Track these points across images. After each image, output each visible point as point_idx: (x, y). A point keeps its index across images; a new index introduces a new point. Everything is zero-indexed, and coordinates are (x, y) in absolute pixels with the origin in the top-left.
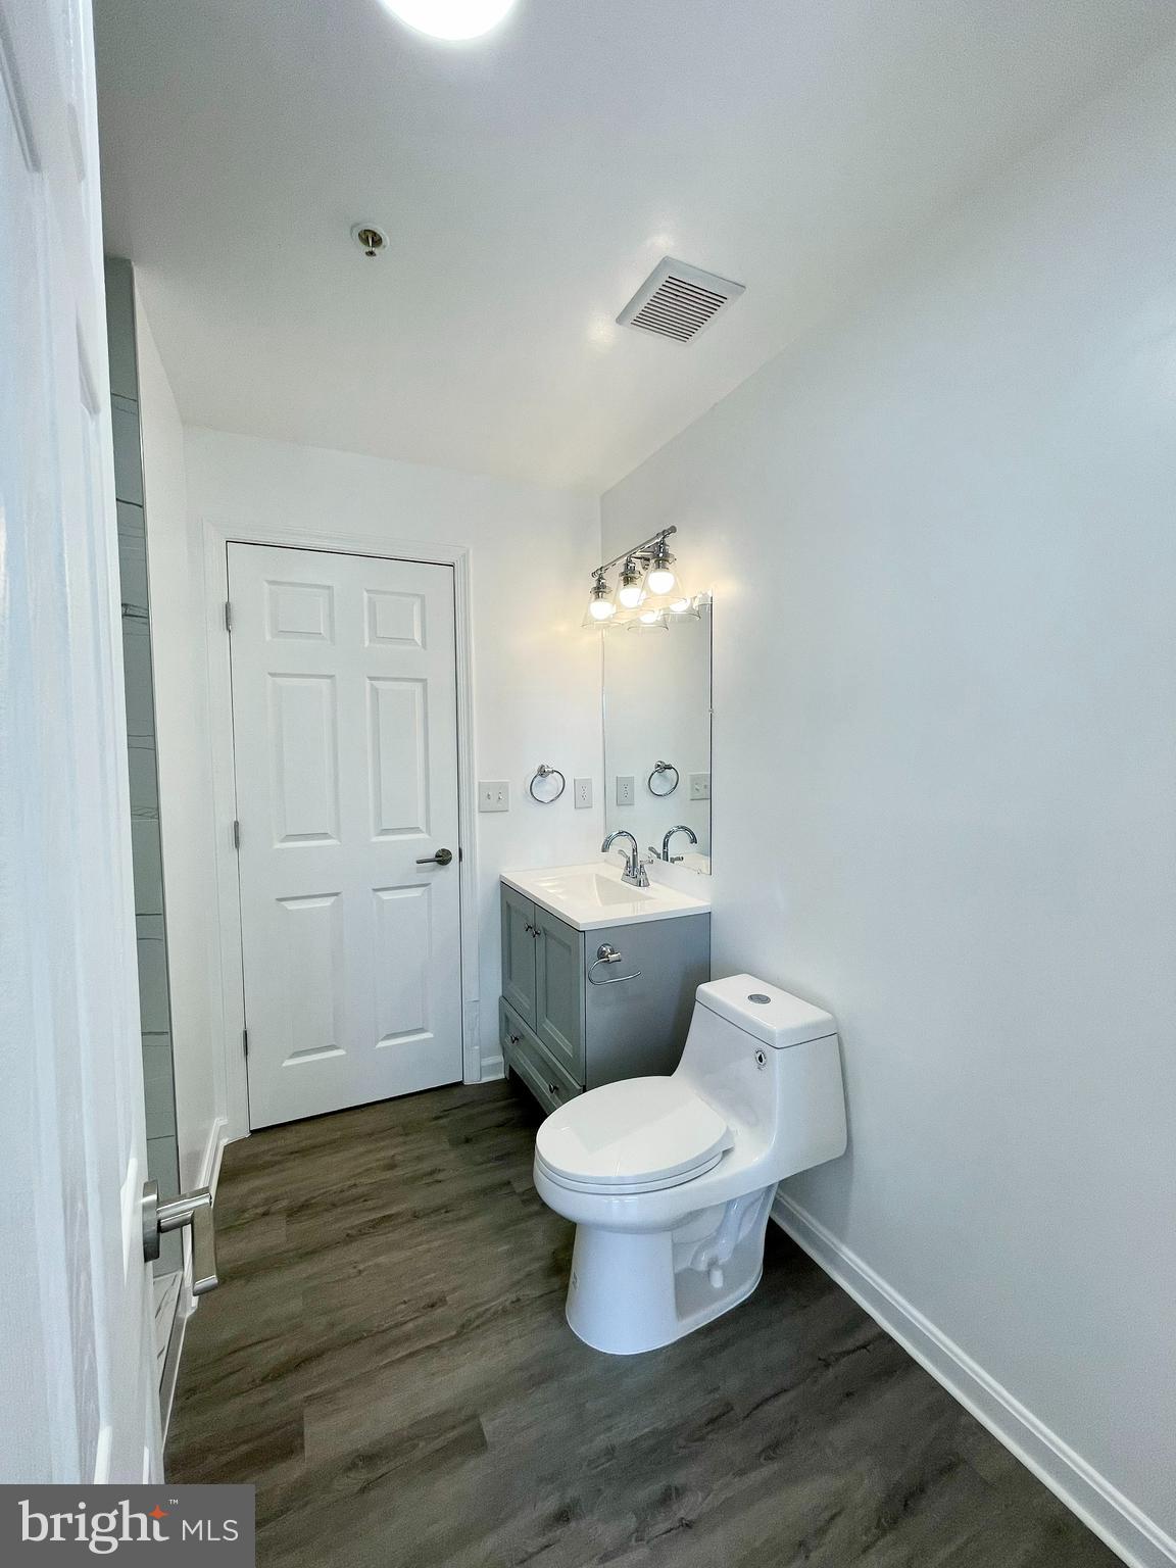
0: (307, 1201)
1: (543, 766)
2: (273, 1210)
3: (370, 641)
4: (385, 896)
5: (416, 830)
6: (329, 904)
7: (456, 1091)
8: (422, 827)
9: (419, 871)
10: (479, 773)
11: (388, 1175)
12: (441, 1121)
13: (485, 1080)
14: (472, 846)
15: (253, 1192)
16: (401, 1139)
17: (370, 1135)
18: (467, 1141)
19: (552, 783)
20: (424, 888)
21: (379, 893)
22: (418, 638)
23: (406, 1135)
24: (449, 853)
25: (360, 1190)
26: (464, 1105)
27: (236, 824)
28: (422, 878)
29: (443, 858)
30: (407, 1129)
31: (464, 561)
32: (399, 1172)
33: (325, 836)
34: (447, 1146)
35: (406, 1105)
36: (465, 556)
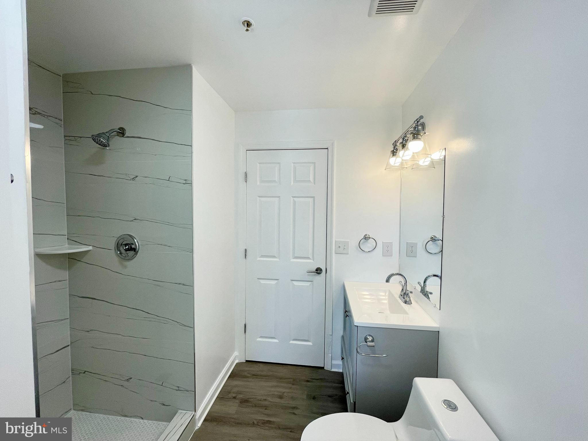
0: (248, 398)
1: (366, 235)
2: (238, 397)
3: (294, 183)
4: (295, 283)
5: (308, 258)
6: (275, 283)
7: (320, 371)
8: (311, 257)
9: (308, 275)
10: (335, 237)
11: (278, 400)
12: (309, 383)
13: (333, 370)
14: (331, 268)
15: (236, 386)
16: (290, 385)
17: (281, 378)
18: (314, 398)
19: (371, 244)
20: (311, 283)
21: (294, 282)
22: (311, 179)
23: (293, 384)
24: (321, 270)
25: (266, 403)
26: (321, 379)
27: (246, 250)
28: (310, 278)
29: (318, 271)
30: (294, 382)
31: (332, 146)
32: (282, 401)
33: (274, 257)
34: (305, 397)
35: (299, 369)
36: (333, 144)
